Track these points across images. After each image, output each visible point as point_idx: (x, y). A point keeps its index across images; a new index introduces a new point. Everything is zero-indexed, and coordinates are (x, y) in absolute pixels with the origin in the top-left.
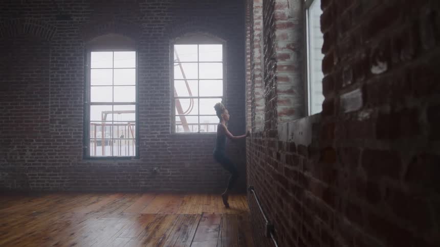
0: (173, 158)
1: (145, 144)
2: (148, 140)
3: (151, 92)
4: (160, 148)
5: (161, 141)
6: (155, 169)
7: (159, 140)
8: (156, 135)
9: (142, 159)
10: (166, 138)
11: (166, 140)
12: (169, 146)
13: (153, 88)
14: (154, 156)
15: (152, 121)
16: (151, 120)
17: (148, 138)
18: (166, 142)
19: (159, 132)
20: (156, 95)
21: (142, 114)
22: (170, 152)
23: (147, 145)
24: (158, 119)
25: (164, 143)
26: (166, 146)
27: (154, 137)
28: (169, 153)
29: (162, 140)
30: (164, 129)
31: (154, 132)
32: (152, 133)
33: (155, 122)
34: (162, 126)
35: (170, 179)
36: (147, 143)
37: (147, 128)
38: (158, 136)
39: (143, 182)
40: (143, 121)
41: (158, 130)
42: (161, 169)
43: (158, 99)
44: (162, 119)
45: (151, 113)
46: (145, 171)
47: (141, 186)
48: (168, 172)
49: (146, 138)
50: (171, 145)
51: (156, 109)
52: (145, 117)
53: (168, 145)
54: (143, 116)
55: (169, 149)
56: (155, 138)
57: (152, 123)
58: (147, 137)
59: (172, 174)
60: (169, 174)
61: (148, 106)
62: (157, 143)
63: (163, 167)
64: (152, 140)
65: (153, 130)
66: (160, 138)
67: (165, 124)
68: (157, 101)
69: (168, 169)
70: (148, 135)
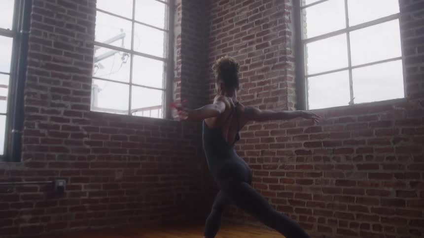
0: (93, 161)
1: (37, 127)
2: (44, 118)
3: (59, 16)
4: (69, 138)
5: (71, 124)
6: (61, 183)
7: (68, 121)
8: (62, 110)
9: (29, 160)
10: (83, 118)
11: (83, 122)
12: (87, 136)
13: (63, 11)
14: (56, 154)
15: (56, 79)
16: (54, 75)
17: (43, 115)
18: (81, 126)
19: (69, 104)
20: (70, 26)
21: (36, 60)
22: (88, 147)
23: (42, 131)
24: (68, 78)
25: (77, 129)
26: (82, 136)
27: (58, 113)
28: (88, 151)
29: (74, 121)
30: (78, 100)
31: (58, 102)
32: (53, 105)
33: (62, 81)
34: (75, 93)
35: (86, 205)
36: (42, 126)
37: (43, 92)
38: (66, 113)
39: (27, 217)
40: (34, 75)
41: (66, 99)
42: (69, 183)
43: (73, 35)
44: (75, 78)
45: (55, 60)
46: (35, 189)
47: (21, 225)
48: (83, 190)
49: (39, 114)
50: (91, 133)
51: (67, 54)
52: (42, 67)
53: (85, 133)
54: (37, 65)
55: (87, 143)
56: (59, 116)
57: (57, 83)
58: (43, 111)
59: (91, 194)
60: (84, 194)
61: (49, 43)
62: (64, 128)
63: (74, 180)
64: (53, 119)
65: (59, 98)
66: (71, 118)
67: (82, 89)
68: (70, 38)
69: (83, 185)
70: (46, 108)
